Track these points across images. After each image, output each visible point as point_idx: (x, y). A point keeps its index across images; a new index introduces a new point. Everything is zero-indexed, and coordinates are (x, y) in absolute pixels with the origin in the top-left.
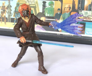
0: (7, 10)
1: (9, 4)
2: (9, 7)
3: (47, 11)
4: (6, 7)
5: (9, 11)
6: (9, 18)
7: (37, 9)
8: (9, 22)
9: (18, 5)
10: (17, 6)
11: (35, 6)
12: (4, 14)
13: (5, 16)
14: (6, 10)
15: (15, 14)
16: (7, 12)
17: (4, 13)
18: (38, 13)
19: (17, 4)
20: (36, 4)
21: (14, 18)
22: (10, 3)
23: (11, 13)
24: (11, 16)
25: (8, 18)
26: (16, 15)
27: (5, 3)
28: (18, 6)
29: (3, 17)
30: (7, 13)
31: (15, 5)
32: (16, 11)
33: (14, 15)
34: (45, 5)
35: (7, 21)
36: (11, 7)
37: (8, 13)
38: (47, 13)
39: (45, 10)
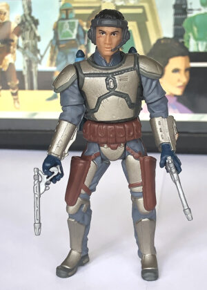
0: (19, 41)
1: (27, 12)
2: (29, 24)
3: (195, 29)
4: (14, 25)
5: (27, 41)
6: (30, 73)
7: (150, 24)
8: (31, 88)
9: (66, 12)
10: (61, 19)
11: (140, 11)
12: (9, 59)
13: (11, 65)
14: (16, 38)
15: (53, 52)
16: (18, 47)
17: (8, 51)
18: (153, 41)
19: (61, 10)
20: (146, 5)
21: (53, 68)
22: (30, 9)
23: (36, 51)
24: (39, 62)
25: (25, 73)
26: (58, 55)
27: (8, 8)
28: (67, 18)
29: (5, 69)
30: (18, 53)
31: (55, 16)
32: (60, 38)
33: (52, 59)
34: (186, 4)
35: (22, 87)
36: (36, 23)
37: (24, 53)
38: (196, 39)
39: (185, 24)
